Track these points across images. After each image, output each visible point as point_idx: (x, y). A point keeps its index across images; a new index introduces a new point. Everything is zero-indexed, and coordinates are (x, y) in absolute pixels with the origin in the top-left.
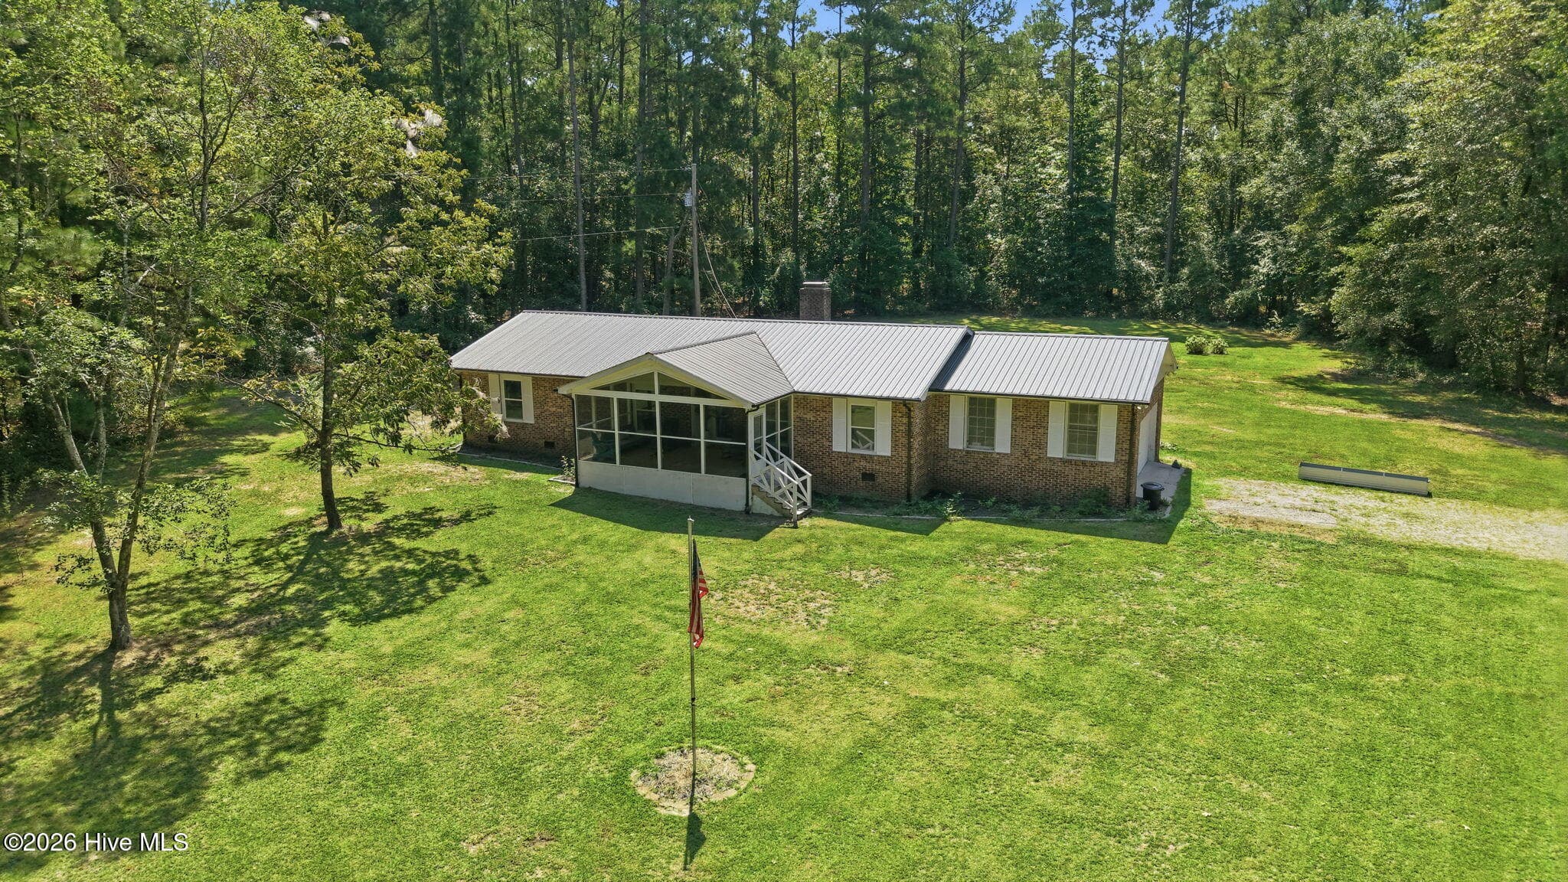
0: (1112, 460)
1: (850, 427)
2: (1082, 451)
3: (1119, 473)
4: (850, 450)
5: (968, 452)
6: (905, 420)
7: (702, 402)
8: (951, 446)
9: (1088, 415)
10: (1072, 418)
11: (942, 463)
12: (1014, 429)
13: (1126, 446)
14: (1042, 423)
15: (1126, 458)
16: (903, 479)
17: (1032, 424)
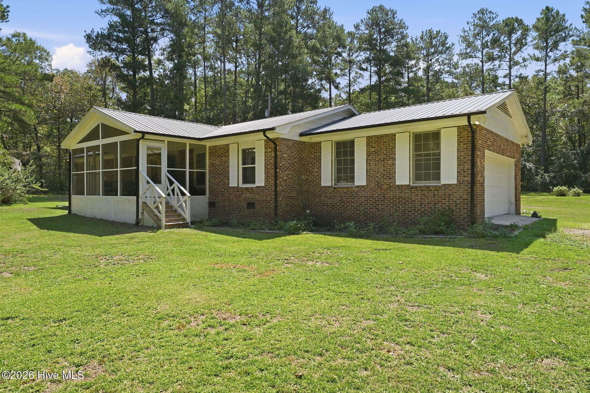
0: (455, 182)
1: (241, 167)
2: (427, 179)
3: (463, 194)
4: (241, 185)
5: (335, 188)
6: (273, 154)
7: (118, 139)
8: (323, 184)
9: (431, 144)
10: (417, 148)
11: (317, 200)
12: (368, 164)
13: (468, 166)
14: (391, 155)
15: (469, 178)
16: (272, 206)
17: (382, 157)
